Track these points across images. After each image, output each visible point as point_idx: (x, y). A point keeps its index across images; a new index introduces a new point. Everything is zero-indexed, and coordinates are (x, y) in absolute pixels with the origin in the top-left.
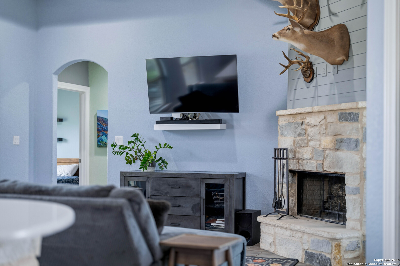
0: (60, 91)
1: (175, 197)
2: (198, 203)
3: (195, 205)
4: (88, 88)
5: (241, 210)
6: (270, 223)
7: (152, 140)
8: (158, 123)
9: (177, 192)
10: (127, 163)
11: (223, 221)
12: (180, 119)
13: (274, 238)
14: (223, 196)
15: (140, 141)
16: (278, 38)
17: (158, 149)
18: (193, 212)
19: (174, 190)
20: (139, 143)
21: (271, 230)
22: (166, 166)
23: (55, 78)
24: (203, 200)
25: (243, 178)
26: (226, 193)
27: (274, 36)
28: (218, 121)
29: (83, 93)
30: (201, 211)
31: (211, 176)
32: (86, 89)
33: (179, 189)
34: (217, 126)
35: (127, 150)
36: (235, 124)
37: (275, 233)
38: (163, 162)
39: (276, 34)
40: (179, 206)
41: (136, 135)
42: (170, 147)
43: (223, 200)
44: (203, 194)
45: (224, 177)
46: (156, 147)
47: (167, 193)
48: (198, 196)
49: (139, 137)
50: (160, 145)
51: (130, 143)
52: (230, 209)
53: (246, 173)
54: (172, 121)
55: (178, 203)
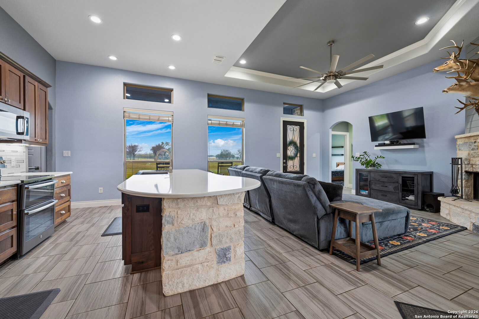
0: (333, 135)
1: (384, 182)
2: (398, 186)
3: (396, 187)
4: (348, 133)
5: (428, 192)
6: (446, 202)
7: (374, 154)
8: (376, 146)
9: (385, 180)
10: (362, 165)
11: (414, 197)
12: (389, 144)
13: (449, 211)
14: (413, 183)
15: (367, 155)
16: (447, 92)
17: (376, 159)
18: (394, 190)
19: (383, 178)
20: (366, 156)
21: (448, 206)
22: (380, 167)
23: (330, 130)
24: (401, 185)
25: (430, 174)
26: (415, 182)
27: (444, 91)
28: (413, 144)
29: (346, 135)
30: (399, 190)
31: (405, 173)
32: (347, 134)
33: (386, 178)
34: (412, 147)
35: (360, 159)
36: (425, 145)
37: (450, 208)
38: (378, 164)
39: (446, 90)
40: (386, 187)
41: (365, 153)
42: (384, 158)
43: (414, 186)
44: (400, 181)
45: (414, 174)
46: (375, 158)
47: (379, 179)
48: (397, 182)
49: (367, 153)
50: (378, 156)
51: (360, 156)
52: (418, 191)
53: (433, 172)
54: (384, 145)
55: (385, 185)
